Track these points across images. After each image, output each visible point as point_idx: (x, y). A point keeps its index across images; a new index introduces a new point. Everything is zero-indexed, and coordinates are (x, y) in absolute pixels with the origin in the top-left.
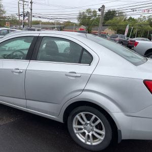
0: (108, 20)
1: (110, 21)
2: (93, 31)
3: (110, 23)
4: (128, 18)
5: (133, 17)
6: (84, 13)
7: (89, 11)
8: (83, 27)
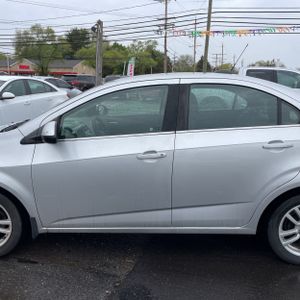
0: (80, 47)
1: (83, 50)
2: (53, 71)
4: (111, 44)
5: (119, 43)
6: (26, 33)
8: (26, 62)
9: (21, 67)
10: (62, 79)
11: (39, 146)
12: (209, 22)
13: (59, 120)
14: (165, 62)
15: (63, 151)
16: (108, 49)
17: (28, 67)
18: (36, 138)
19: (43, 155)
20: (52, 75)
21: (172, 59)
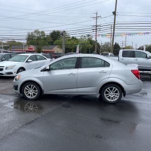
2: (43, 50)
3: (58, 42)
7: (37, 32)
9: (29, 49)
10: (48, 54)
11: (45, 72)
12: (114, 28)
13: (50, 66)
14: (96, 46)
15: (50, 73)
16: (69, 40)
17: (32, 49)
18: (45, 70)
19: (46, 74)
20: (43, 52)
21: (100, 44)
